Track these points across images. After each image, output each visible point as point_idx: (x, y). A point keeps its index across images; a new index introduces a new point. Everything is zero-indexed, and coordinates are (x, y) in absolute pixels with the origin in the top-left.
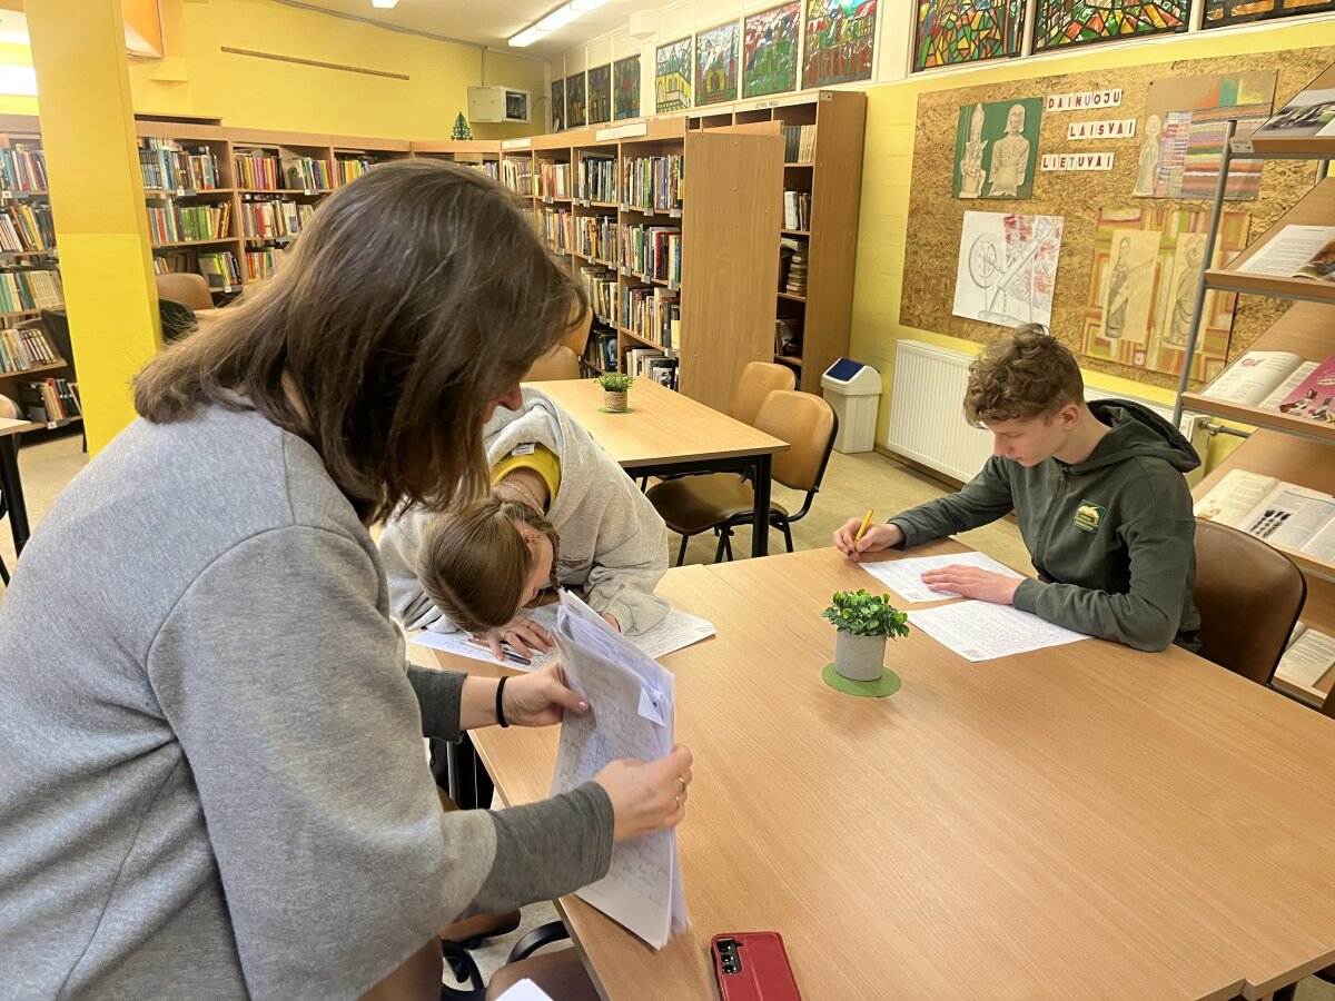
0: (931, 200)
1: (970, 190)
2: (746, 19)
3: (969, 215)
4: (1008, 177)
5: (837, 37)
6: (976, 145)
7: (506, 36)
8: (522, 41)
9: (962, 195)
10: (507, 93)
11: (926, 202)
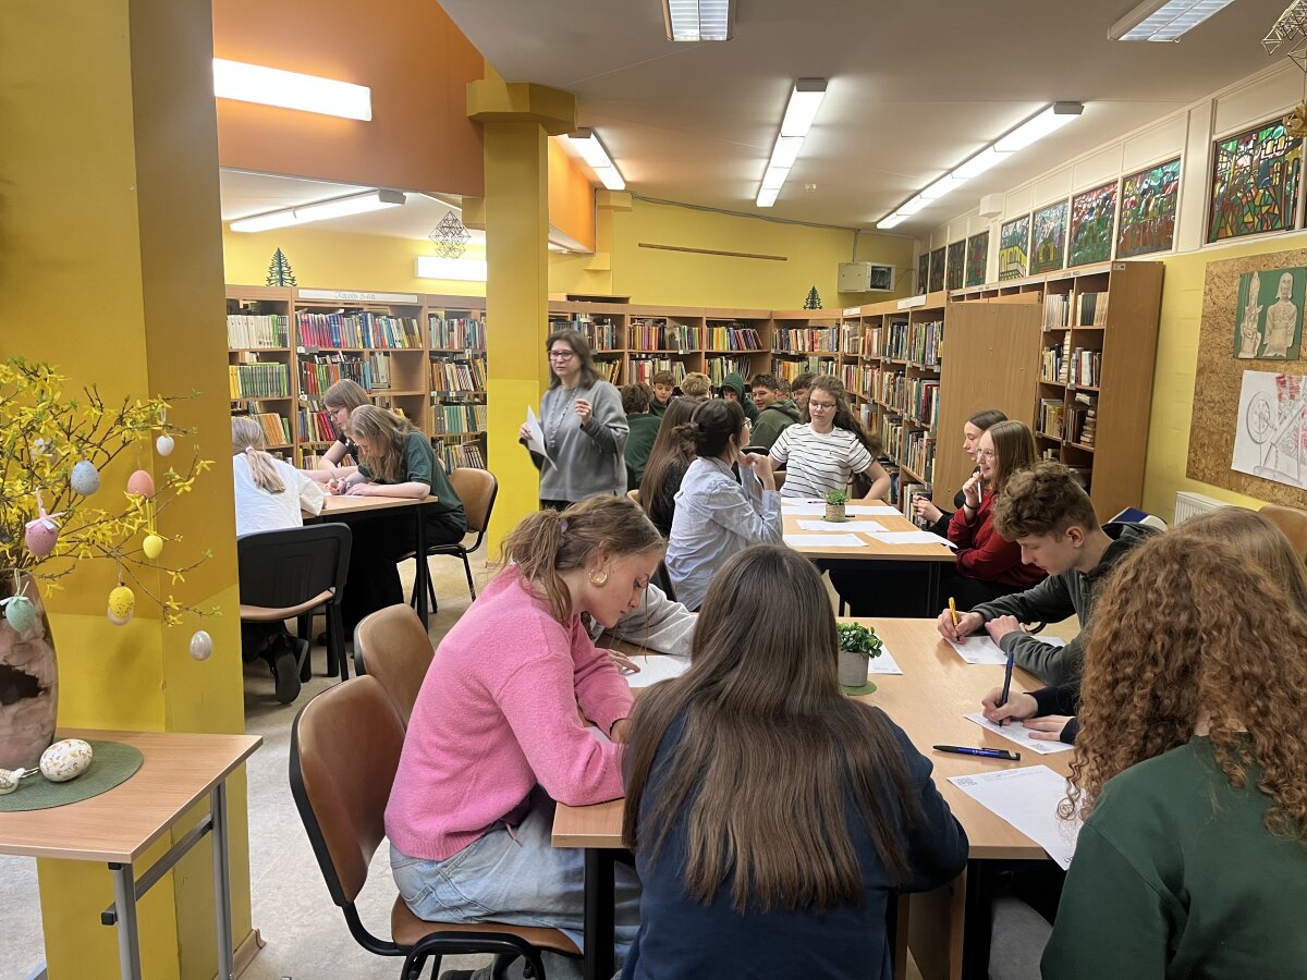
0: (1216, 360)
1: (1247, 352)
2: (1074, 198)
3: (1247, 374)
4: (1280, 340)
5: (1146, 213)
6: (1254, 310)
7: (875, 221)
8: (889, 223)
9: (1241, 355)
10: (873, 267)
11: (1211, 362)
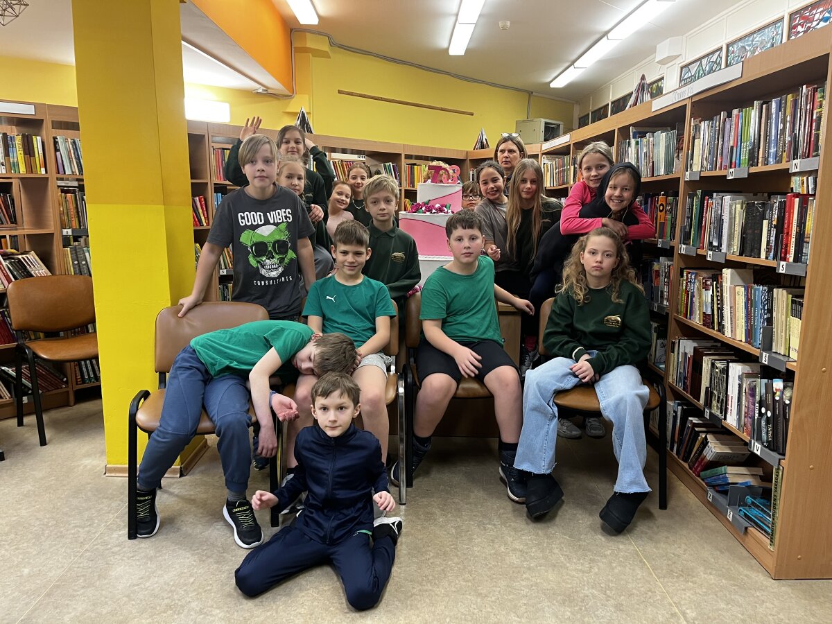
7: (549, 80)
8: (559, 83)
10: (546, 123)
